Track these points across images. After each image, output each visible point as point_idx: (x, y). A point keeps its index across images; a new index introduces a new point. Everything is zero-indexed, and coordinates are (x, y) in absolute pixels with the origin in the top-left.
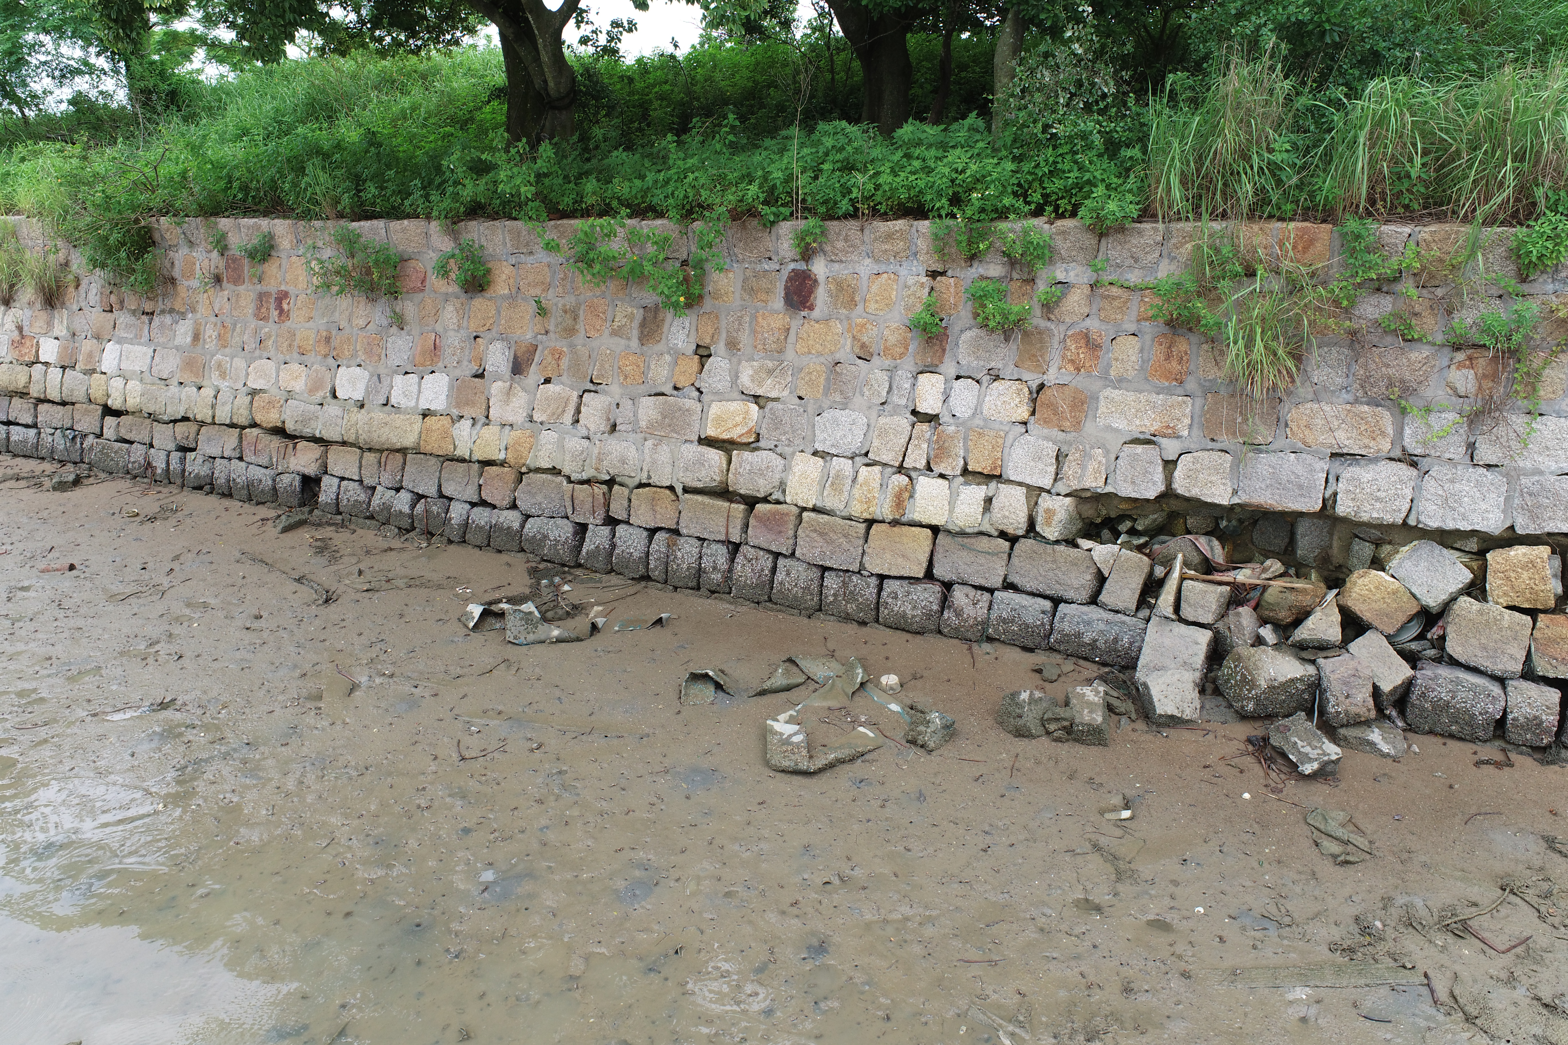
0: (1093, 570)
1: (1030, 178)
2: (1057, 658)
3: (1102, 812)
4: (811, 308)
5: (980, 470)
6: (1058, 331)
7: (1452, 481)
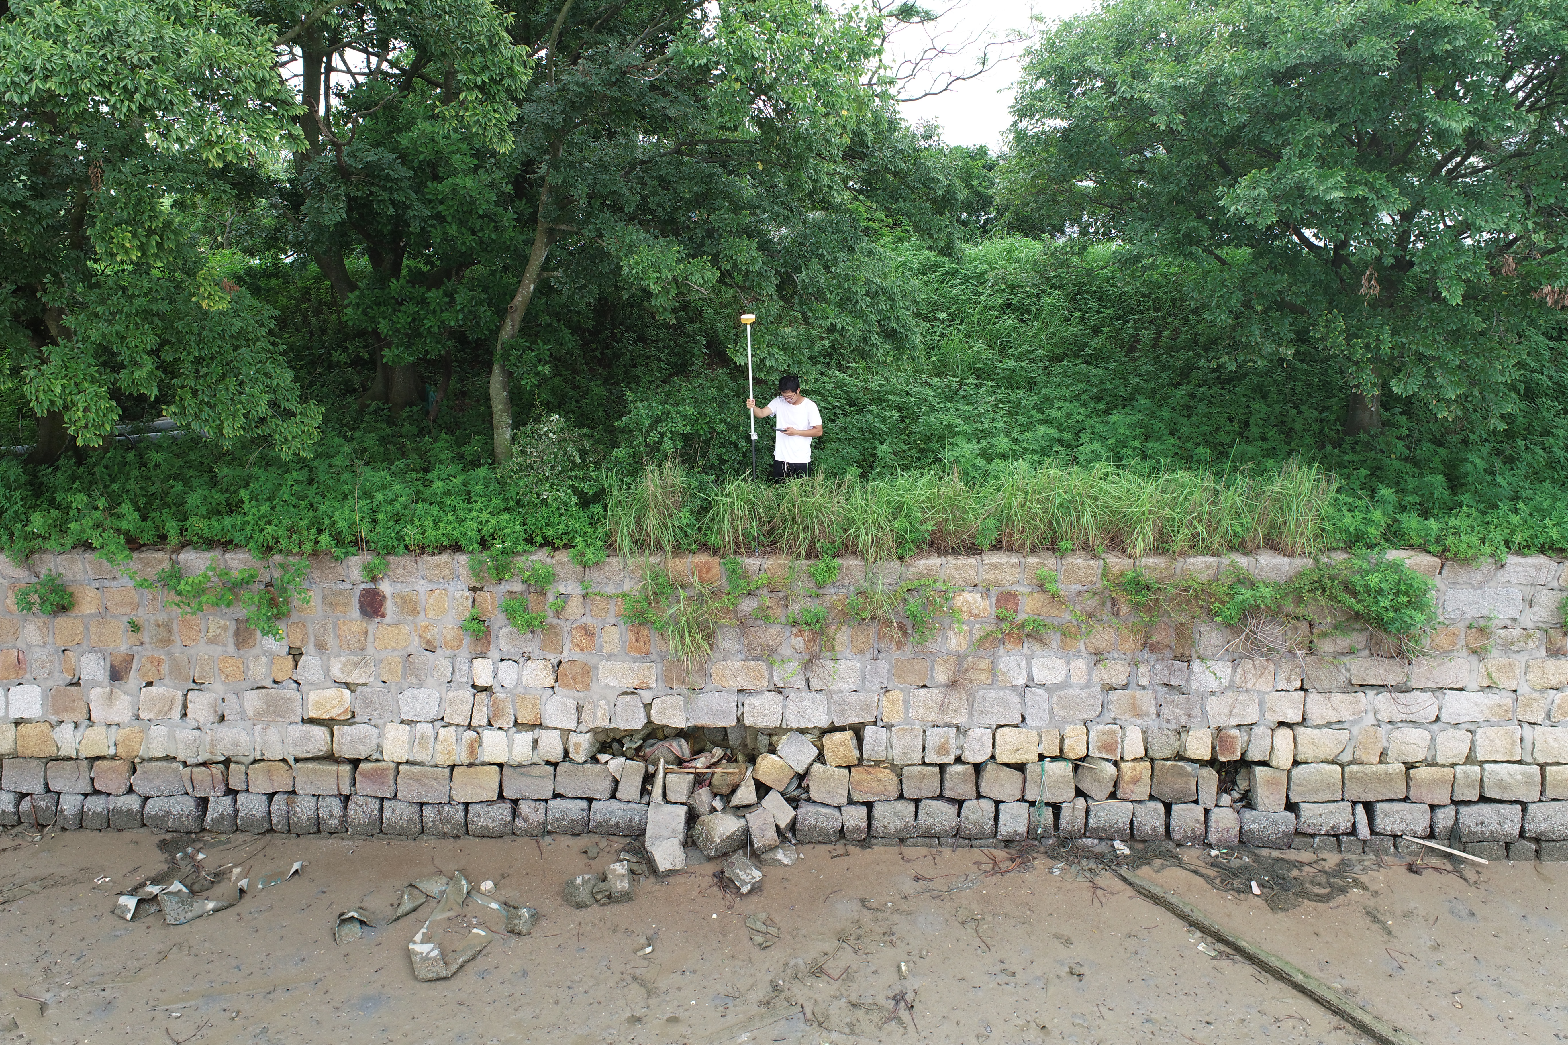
0: (610, 778)
1: (533, 528)
2: (595, 838)
3: (635, 952)
4: (383, 616)
5: (526, 723)
6: (565, 626)
7: (801, 701)
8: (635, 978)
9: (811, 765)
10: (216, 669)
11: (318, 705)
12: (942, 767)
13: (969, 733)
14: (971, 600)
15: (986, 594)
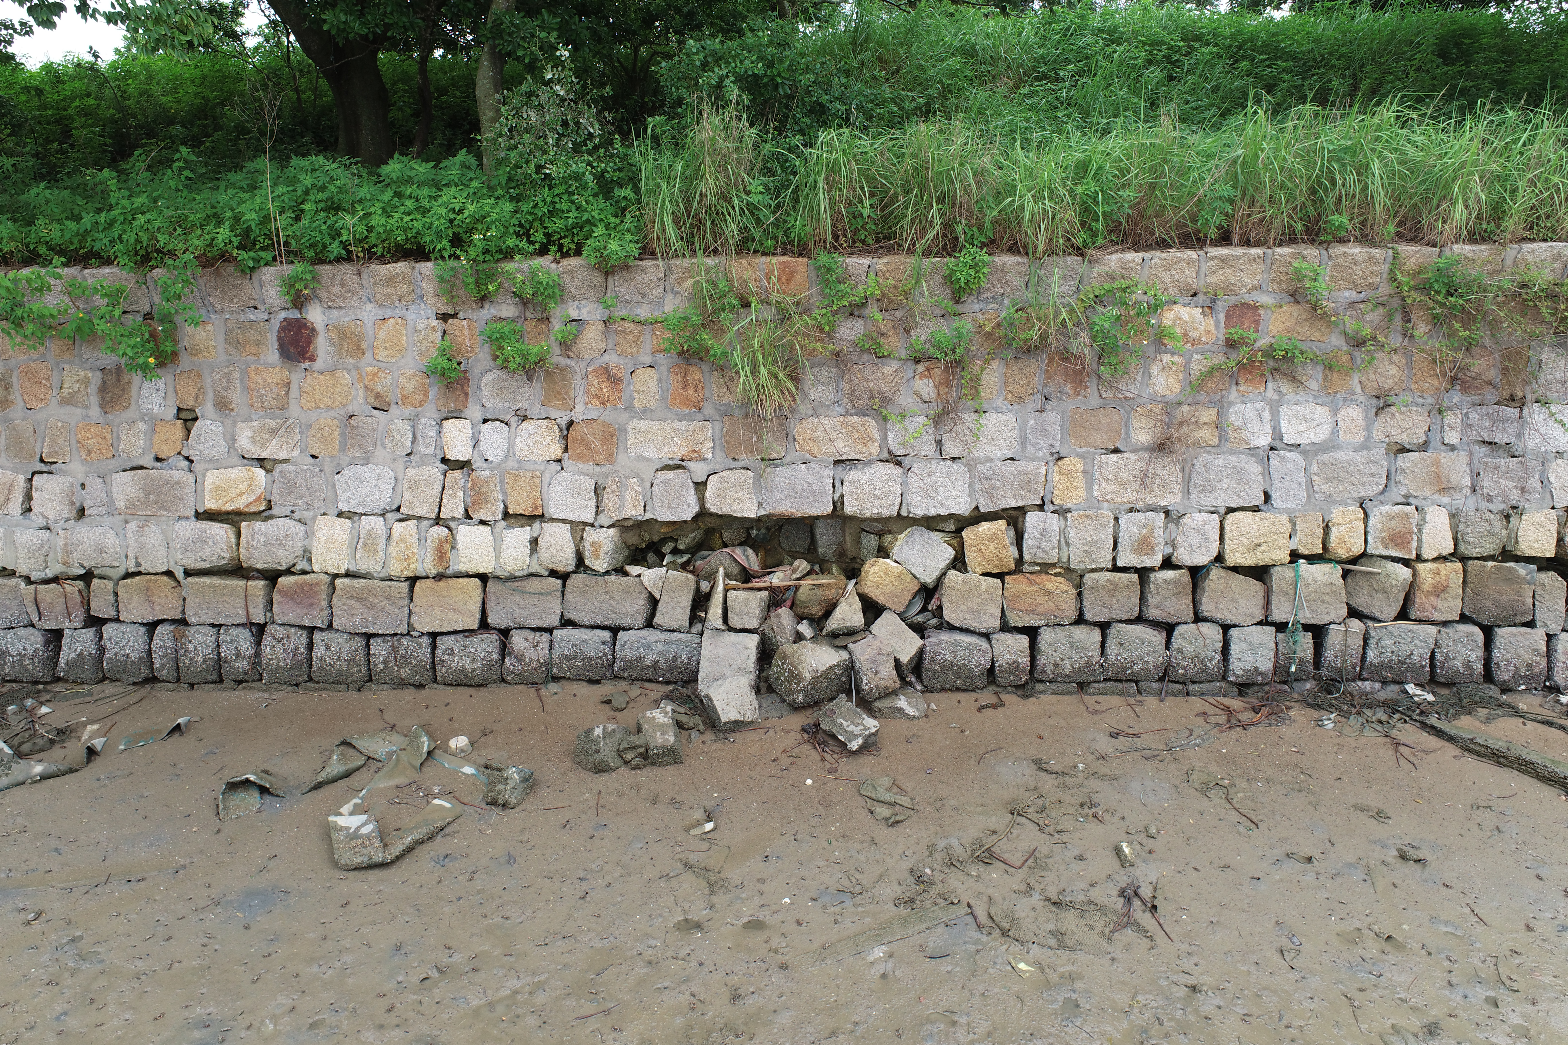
0: (645, 595)
1: (530, 218)
2: (623, 685)
3: (687, 830)
4: (312, 359)
5: (521, 512)
6: (579, 368)
7: (929, 474)
8: (688, 866)
9: (944, 574)
10: (73, 442)
11: (218, 490)
12: (1143, 573)
13: (1185, 520)
14: (1186, 317)
15: (1210, 308)
